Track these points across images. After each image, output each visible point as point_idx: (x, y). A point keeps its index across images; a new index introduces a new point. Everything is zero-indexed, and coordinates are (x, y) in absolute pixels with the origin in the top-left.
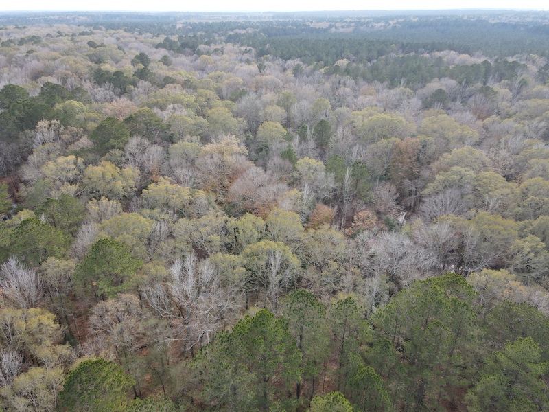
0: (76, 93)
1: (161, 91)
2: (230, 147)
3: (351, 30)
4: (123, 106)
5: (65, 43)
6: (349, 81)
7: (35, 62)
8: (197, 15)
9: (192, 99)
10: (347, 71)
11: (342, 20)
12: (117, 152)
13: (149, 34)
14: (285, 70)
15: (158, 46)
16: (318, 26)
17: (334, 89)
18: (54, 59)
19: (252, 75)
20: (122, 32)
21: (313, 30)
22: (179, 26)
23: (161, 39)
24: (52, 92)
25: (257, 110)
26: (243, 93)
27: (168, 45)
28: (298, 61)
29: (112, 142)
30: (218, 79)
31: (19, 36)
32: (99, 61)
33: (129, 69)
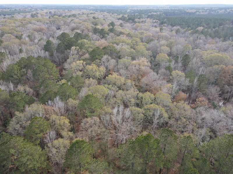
0: (86, 37)
1: (118, 38)
2: (144, 63)
3: (207, 13)
4: (103, 42)
5: (84, 17)
6: (203, 37)
7: (73, 24)
8: (137, 6)
9: (130, 41)
10: (202, 32)
11: (203, 9)
12: (98, 61)
13: (116, 14)
14: (172, 31)
15: (119, 19)
16: (190, 11)
17: (194, 40)
18: (80, 23)
19: (157, 32)
20: (106, 13)
21: (187, 13)
22: (128, 11)
23: (120, 16)
24: (78, 36)
25: (157, 48)
26: (152, 40)
27: (123, 19)
28: (178, 27)
29: (97, 56)
30: (142, 33)
31: (69, 14)
32: (96, 25)
33: (106, 28)
